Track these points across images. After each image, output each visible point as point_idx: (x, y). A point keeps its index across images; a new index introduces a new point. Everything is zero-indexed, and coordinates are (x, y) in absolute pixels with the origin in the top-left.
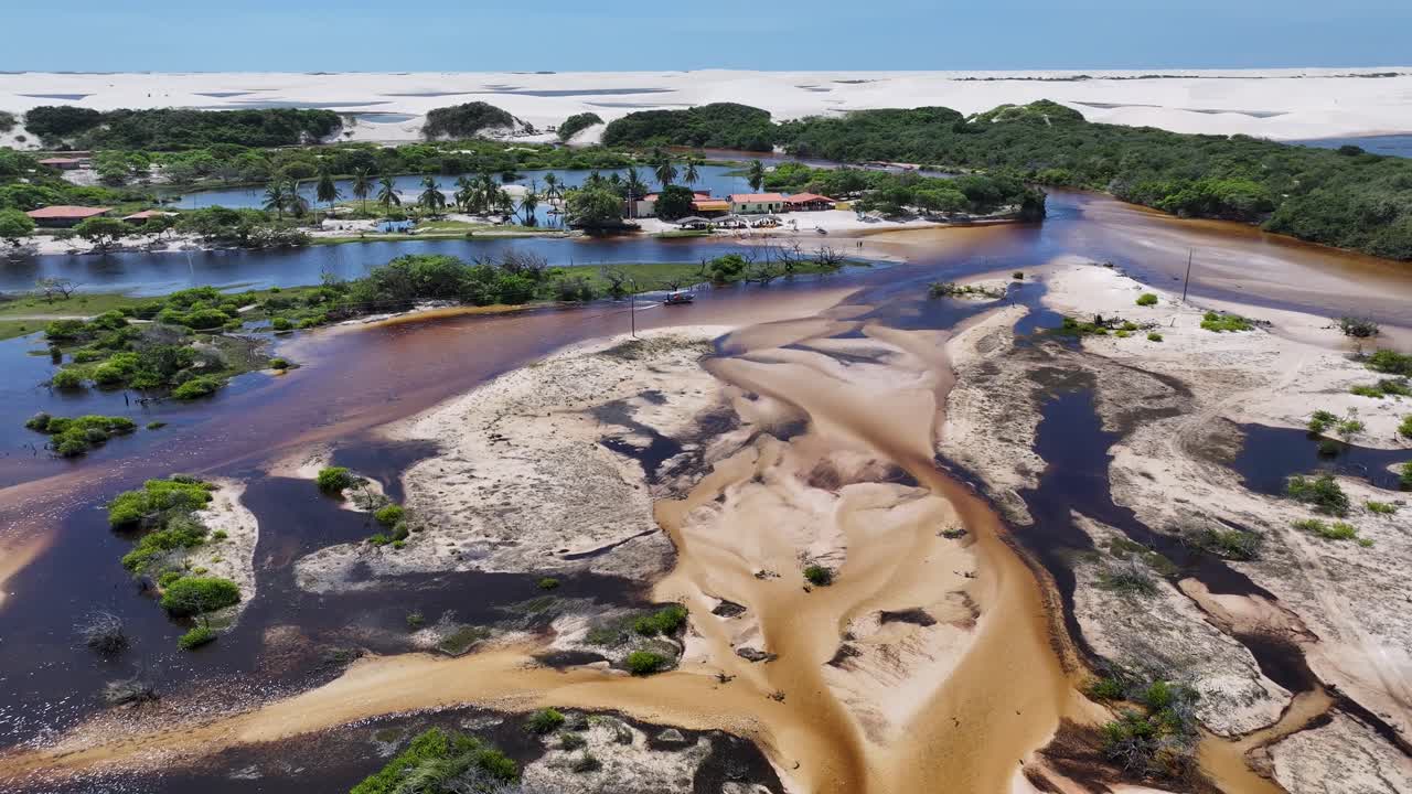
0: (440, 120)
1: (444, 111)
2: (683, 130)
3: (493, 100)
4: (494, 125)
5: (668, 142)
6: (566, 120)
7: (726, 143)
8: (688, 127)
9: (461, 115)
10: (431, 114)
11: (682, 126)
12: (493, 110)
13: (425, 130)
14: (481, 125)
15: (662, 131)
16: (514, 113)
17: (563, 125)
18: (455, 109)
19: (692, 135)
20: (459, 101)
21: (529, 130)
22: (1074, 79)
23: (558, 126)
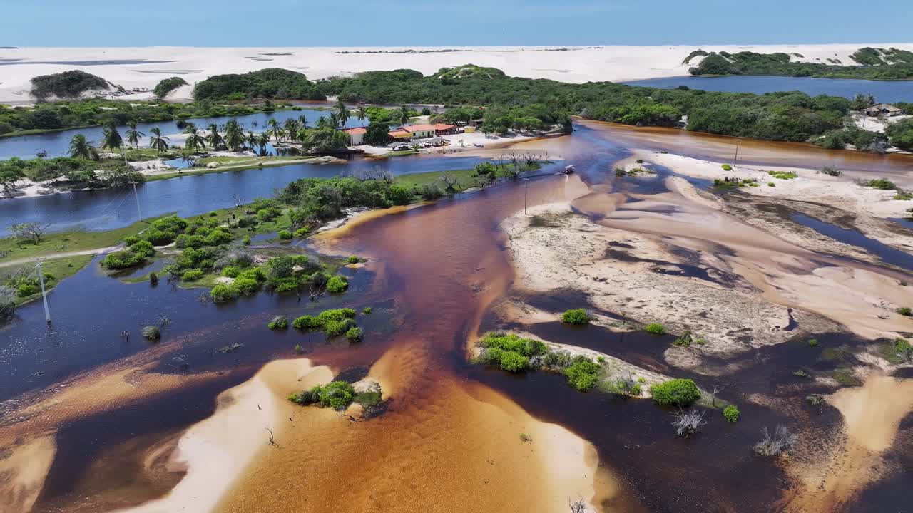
0: (43, 85)
1: (47, 78)
2: (253, 88)
3: (87, 70)
4: (94, 88)
5: (245, 96)
6: (159, 82)
7: (290, 96)
8: (256, 86)
9: (65, 81)
10: (35, 81)
11: (251, 85)
12: (90, 76)
13: (33, 93)
14: (84, 88)
15: (238, 89)
16: (107, 79)
17: (158, 86)
18: (57, 76)
19: (261, 91)
20: (61, 69)
21: (121, 90)
23: (154, 87)
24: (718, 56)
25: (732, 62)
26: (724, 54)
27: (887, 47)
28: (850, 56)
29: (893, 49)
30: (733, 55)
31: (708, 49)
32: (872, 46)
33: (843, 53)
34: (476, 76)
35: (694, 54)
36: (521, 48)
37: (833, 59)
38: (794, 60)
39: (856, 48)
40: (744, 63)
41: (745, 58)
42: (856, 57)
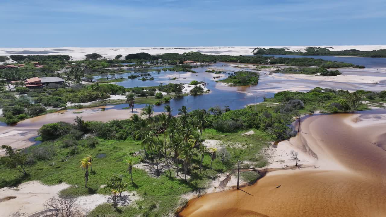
0: (88, 56)
9: (93, 56)
10: (86, 56)
12: (98, 55)
16: (102, 55)
21: (105, 58)
22: (161, 49)
23: (115, 57)
24: (262, 49)
25: (266, 51)
26: (264, 49)
27: (317, 47)
28: (305, 50)
29: (319, 47)
30: (267, 49)
31: (260, 47)
32: (313, 47)
33: (303, 49)
34: (194, 54)
35: (255, 49)
36: (204, 47)
37: (298, 50)
38: (286, 50)
39: (307, 47)
40: (270, 51)
41: (270, 50)
42: (307, 50)
